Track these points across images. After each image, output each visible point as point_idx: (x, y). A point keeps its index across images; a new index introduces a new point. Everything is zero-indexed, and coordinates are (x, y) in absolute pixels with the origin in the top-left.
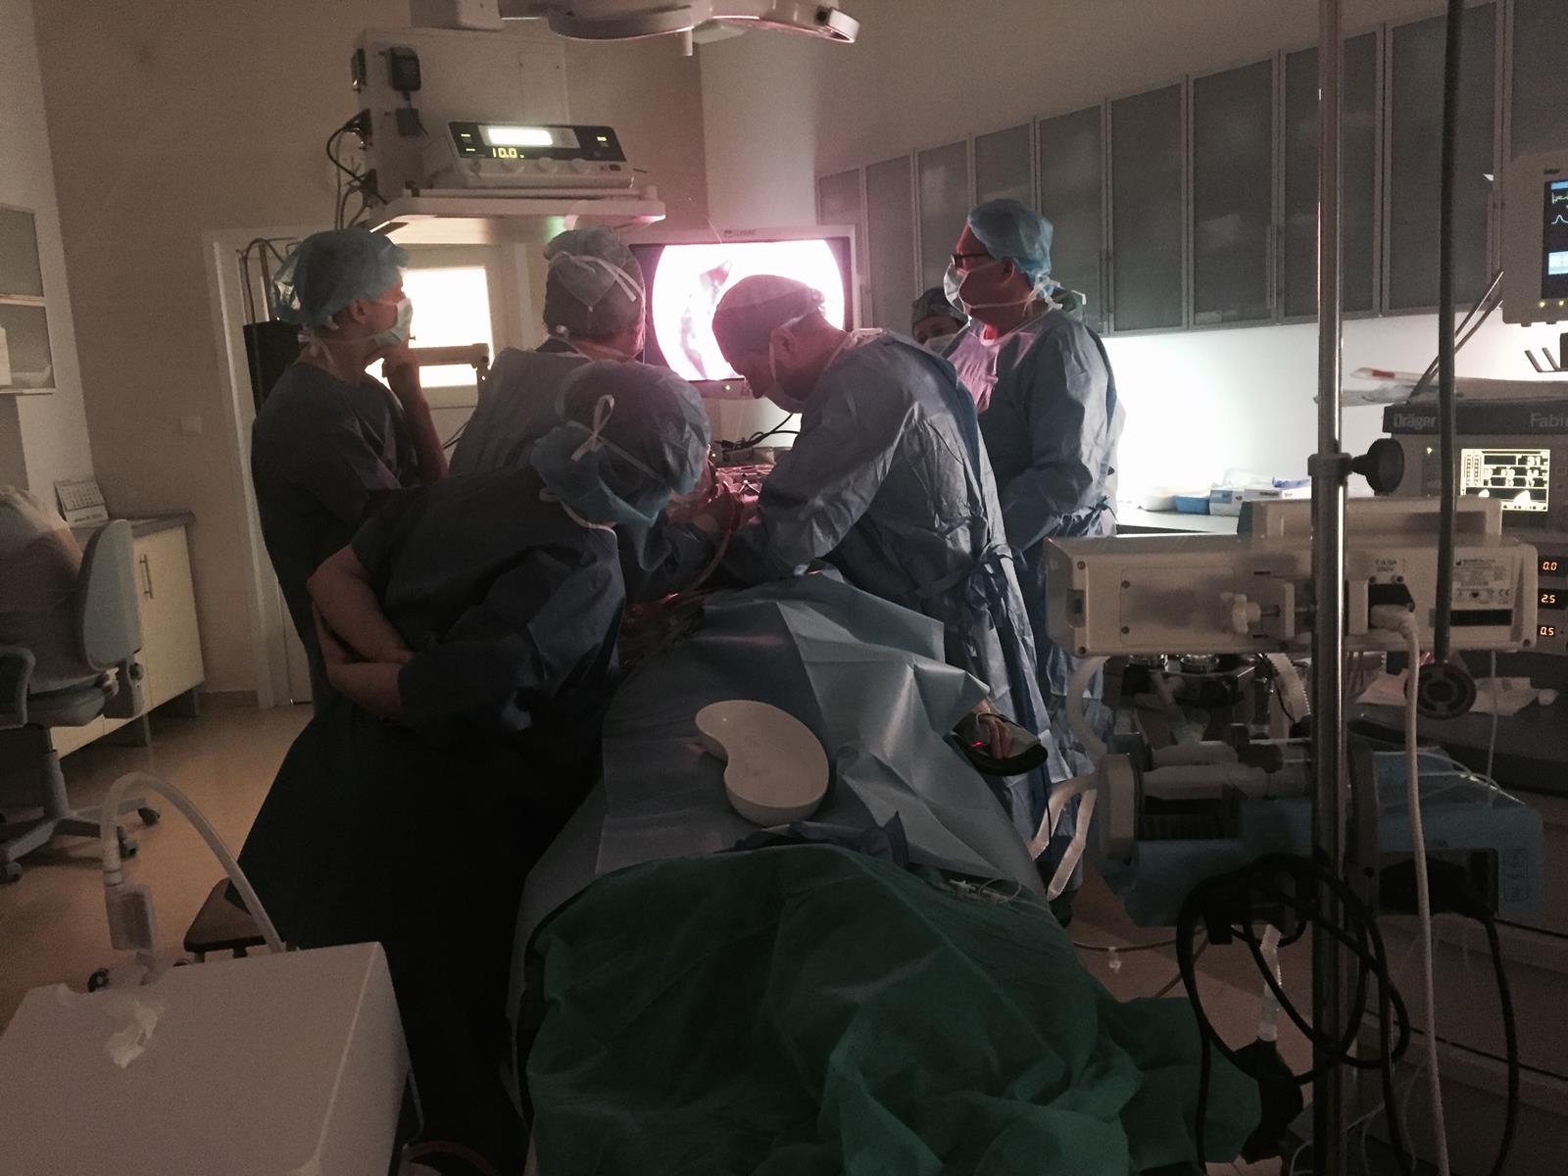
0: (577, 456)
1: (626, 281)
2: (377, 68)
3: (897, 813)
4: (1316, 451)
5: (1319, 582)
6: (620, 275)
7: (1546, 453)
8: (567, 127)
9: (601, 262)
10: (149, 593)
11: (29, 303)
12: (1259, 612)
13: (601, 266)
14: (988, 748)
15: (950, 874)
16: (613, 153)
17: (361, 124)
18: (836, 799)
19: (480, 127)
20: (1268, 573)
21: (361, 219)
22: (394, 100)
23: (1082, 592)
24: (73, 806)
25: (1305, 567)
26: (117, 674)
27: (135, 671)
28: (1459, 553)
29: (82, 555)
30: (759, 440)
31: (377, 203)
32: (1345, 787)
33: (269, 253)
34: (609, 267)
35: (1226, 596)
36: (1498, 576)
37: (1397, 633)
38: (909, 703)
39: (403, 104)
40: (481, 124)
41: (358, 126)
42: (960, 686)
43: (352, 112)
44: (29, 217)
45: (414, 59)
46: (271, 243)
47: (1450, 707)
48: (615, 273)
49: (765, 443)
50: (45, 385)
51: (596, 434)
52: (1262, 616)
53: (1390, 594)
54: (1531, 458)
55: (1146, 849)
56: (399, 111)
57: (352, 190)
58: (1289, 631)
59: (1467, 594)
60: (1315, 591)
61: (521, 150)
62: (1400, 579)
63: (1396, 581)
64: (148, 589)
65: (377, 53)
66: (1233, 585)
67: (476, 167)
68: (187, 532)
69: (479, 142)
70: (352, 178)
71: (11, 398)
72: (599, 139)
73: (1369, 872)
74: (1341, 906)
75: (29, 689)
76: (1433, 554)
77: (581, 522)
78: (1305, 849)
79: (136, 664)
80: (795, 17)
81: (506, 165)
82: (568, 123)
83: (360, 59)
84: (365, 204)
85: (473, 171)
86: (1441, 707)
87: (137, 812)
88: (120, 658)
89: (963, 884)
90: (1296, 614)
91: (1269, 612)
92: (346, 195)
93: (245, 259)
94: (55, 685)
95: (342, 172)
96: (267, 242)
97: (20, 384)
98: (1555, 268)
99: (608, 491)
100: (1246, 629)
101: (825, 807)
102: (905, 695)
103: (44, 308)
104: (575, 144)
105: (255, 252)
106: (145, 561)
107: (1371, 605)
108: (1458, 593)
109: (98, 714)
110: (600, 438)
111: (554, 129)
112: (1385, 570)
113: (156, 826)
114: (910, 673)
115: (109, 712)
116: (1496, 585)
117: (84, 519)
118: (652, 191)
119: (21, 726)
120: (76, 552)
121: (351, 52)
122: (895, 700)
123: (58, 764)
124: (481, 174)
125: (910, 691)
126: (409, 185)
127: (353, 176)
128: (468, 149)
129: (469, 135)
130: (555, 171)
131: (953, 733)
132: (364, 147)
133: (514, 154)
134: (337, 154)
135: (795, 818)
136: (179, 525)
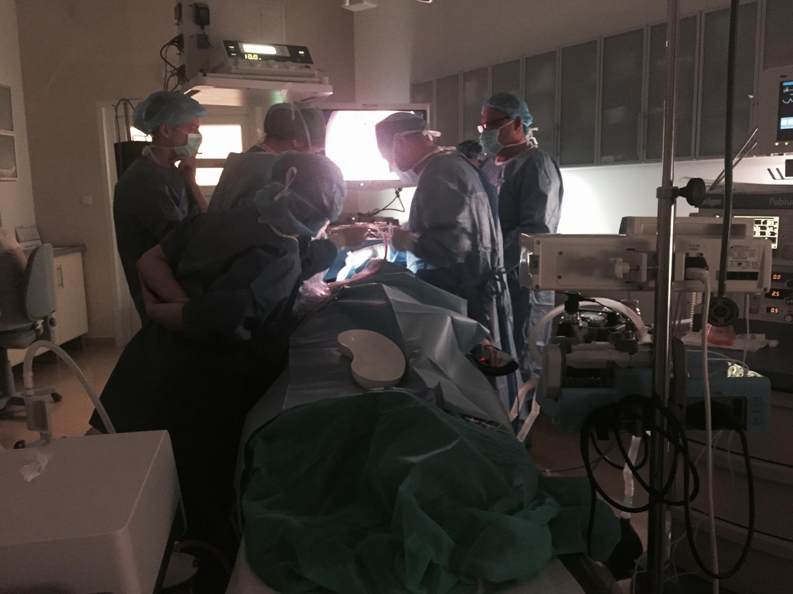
0: (277, 198)
2: (187, 12)
3: (439, 384)
4: (661, 186)
5: (660, 255)
7: (777, 219)
8: (284, 46)
10: (62, 285)
11: (6, 134)
12: (629, 268)
14: (488, 362)
15: (466, 415)
16: (307, 60)
17: (178, 41)
18: (407, 378)
19: (239, 44)
20: (634, 249)
21: (176, 90)
22: (195, 30)
23: (538, 257)
24: (17, 390)
25: (653, 247)
26: (43, 323)
27: (52, 322)
28: (732, 242)
29: (26, 262)
30: (377, 213)
31: (185, 80)
32: (670, 364)
33: (129, 106)
35: (612, 259)
36: (752, 255)
37: (700, 281)
38: (448, 334)
39: (200, 32)
40: (240, 42)
41: (176, 42)
42: (474, 330)
43: (175, 35)
44: (8, 90)
45: (206, 9)
46: (130, 101)
47: (725, 321)
49: (381, 214)
50: (12, 176)
51: (287, 187)
52: (630, 270)
53: (695, 262)
54: (769, 221)
55: (567, 392)
56: (198, 35)
57: (173, 75)
58: (644, 277)
59: (736, 264)
60: (658, 259)
61: (260, 56)
62: (701, 254)
63: (699, 255)
64: (61, 283)
65: (188, 6)
66: (617, 255)
67: (236, 64)
68: (82, 256)
69: (238, 51)
70: (173, 69)
72: (300, 52)
73: (681, 406)
74: (666, 421)
76: (719, 242)
77: (279, 234)
78: (648, 394)
79: (53, 319)
81: (251, 63)
82: (284, 44)
83: (179, 8)
84: (179, 81)
85: (234, 65)
86: (721, 320)
87: (50, 395)
88: (44, 315)
89: (472, 420)
90: (648, 270)
91: (634, 268)
92: (169, 77)
93: (116, 110)
94: (11, 328)
95: (167, 64)
96: (128, 100)
98: (784, 126)
99: (293, 217)
100: (621, 276)
101: (402, 382)
102: (447, 328)
103: (13, 137)
104: (288, 54)
105: (121, 106)
106: (59, 269)
107: (685, 269)
108: (731, 263)
110: (289, 189)
111: (277, 46)
112: (694, 250)
113: (60, 403)
114: (449, 320)
116: (750, 259)
117: (28, 246)
118: (326, 80)
120: (24, 259)
121: (175, 5)
122: (441, 331)
123: (11, 369)
124: (239, 67)
125: (449, 329)
126: (201, 71)
127: (174, 67)
128: (232, 54)
129: (233, 47)
130: (276, 67)
131: (470, 353)
132: (179, 54)
133: (256, 58)
134: (166, 56)
135: (387, 385)
136: (78, 251)
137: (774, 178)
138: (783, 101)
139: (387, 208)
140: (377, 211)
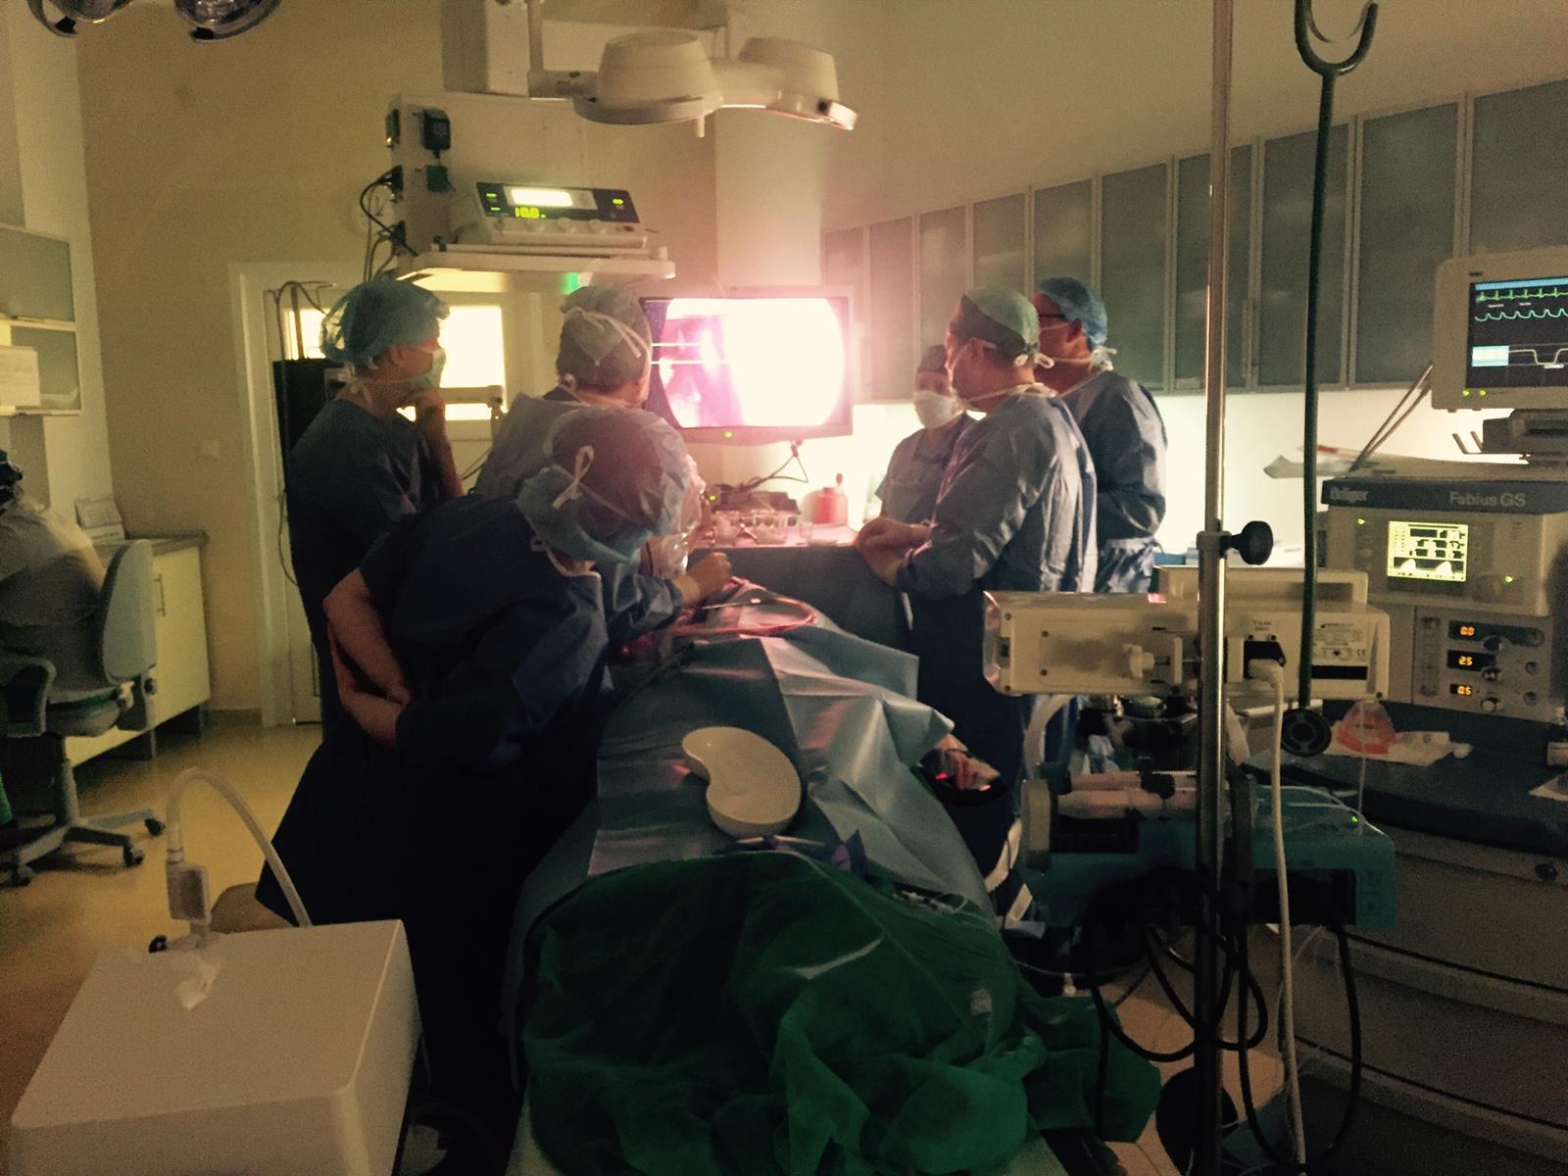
0: (557, 503)
1: (633, 339)
2: (410, 129)
3: (857, 832)
6: (628, 334)
7: (1464, 529)
8: (585, 189)
9: (611, 320)
10: (162, 610)
11: (63, 329)
12: (1153, 662)
13: (610, 324)
14: (952, 780)
15: (903, 886)
16: (628, 215)
17: (395, 179)
18: (806, 818)
19: (506, 189)
20: (1164, 628)
21: (389, 268)
22: (425, 159)
23: (1008, 639)
24: (82, 815)
25: (1193, 627)
26: (132, 688)
27: (149, 687)
28: (1320, 618)
29: (104, 573)
30: (757, 484)
31: (404, 253)
33: (301, 295)
34: (616, 324)
35: (1127, 647)
36: (1356, 638)
37: (1267, 683)
39: (434, 162)
40: (507, 185)
41: (389, 180)
42: (927, 721)
43: (385, 167)
44: (66, 246)
45: (444, 121)
46: (303, 286)
48: (623, 331)
49: (762, 487)
50: (72, 407)
51: (577, 481)
52: (1156, 664)
53: (1264, 650)
54: (1450, 532)
56: (429, 168)
57: (382, 239)
58: (1178, 675)
59: (1330, 653)
60: (1199, 647)
61: (542, 210)
62: (1274, 637)
63: (1270, 639)
64: (160, 607)
65: (411, 115)
66: (1133, 638)
67: (500, 225)
68: (200, 555)
69: (502, 201)
70: (382, 229)
71: (38, 419)
72: (616, 201)
75: (48, 701)
77: (563, 570)
78: (1190, 863)
79: (150, 680)
80: (799, 108)
81: (527, 224)
82: (588, 186)
83: (394, 119)
84: (394, 252)
85: (495, 228)
87: (143, 822)
88: (135, 673)
89: (913, 895)
90: (1184, 664)
91: (1161, 661)
92: (376, 245)
93: (277, 301)
94: (73, 696)
95: (373, 222)
96: (299, 285)
97: (48, 405)
98: (1479, 361)
100: (1141, 675)
101: (792, 827)
102: (874, 726)
103: (74, 334)
104: (593, 205)
105: (287, 295)
106: (159, 580)
107: (1246, 658)
108: (1321, 651)
109: (112, 726)
110: (580, 485)
111: (576, 192)
112: (1260, 629)
114: (878, 708)
115: (122, 723)
116: (1354, 645)
117: (101, 537)
118: (664, 252)
119: (39, 735)
120: (98, 570)
121: (385, 111)
122: (864, 731)
123: (71, 772)
124: (504, 232)
125: (879, 724)
126: (437, 240)
127: (383, 226)
128: (493, 209)
129: (494, 195)
130: (574, 230)
131: (920, 765)
132: (395, 201)
133: (535, 214)
134: (369, 208)
135: (768, 831)
136: (193, 545)
137: (1465, 452)
138: (1476, 318)
139: (778, 474)
140: (756, 481)
